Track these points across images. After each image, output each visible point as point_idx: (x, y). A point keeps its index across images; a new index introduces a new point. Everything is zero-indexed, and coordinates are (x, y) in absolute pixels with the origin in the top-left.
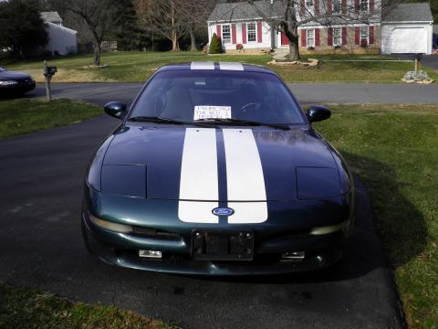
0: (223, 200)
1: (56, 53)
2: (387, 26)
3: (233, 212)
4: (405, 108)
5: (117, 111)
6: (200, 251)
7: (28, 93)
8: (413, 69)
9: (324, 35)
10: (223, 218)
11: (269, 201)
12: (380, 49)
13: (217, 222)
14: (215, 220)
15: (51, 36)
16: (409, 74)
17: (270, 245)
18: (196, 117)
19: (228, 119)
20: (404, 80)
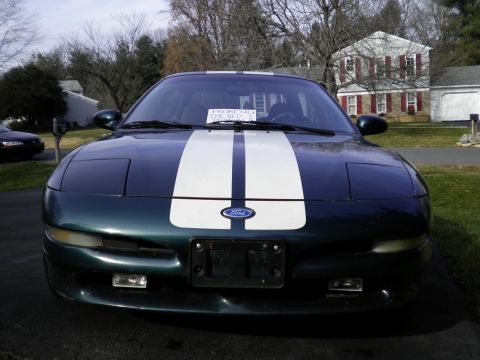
0: (238, 197)
1: (75, 124)
2: (436, 92)
3: (253, 214)
4: (465, 169)
5: (109, 121)
6: (202, 273)
7: (36, 156)
8: (468, 132)
9: (367, 102)
10: (238, 223)
11: (307, 200)
12: (429, 117)
13: (229, 227)
14: (225, 224)
15: (69, 106)
16: (465, 137)
17: (309, 267)
18: (210, 120)
19: (252, 122)
20: (459, 144)
